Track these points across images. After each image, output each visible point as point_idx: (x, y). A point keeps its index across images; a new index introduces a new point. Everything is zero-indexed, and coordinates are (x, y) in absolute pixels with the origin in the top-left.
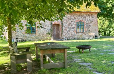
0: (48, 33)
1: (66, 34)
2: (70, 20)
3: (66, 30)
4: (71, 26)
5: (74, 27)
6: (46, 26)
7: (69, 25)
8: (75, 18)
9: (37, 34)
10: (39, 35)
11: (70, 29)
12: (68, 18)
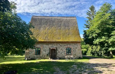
0: (48, 55)
1: (59, 55)
2: (62, 47)
3: (59, 53)
4: (63, 50)
5: (65, 51)
6: (46, 50)
7: (61, 50)
8: (65, 45)
9: (41, 55)
10: (42, 56)
11: (62, 52)
12: (61, 46)
